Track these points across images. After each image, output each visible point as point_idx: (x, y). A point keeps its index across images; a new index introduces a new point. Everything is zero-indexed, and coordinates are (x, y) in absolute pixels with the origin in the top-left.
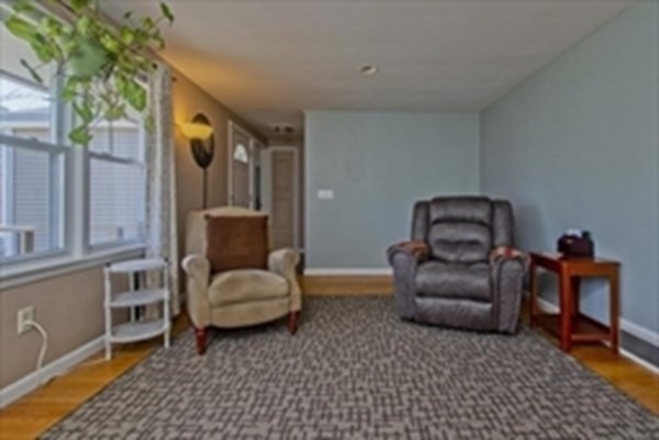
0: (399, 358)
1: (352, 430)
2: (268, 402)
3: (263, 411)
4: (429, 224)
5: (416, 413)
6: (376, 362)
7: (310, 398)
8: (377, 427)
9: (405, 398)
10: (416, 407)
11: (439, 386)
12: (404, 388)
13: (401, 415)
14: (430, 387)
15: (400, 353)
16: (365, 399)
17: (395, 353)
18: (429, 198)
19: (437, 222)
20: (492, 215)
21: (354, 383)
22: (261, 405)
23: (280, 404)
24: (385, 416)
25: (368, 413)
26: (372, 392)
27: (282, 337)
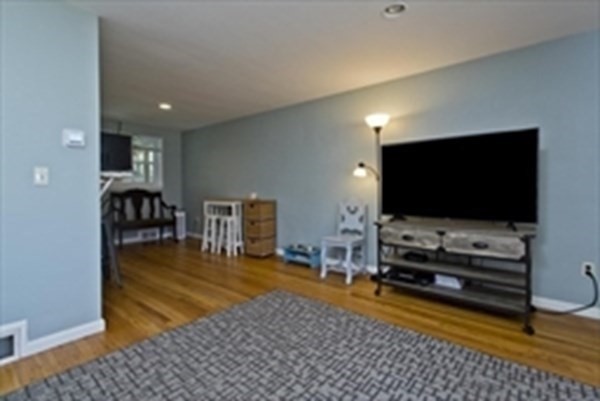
2: (368, 355)
3: (373, 350)
22: (373, 354)
23: (360, 350)
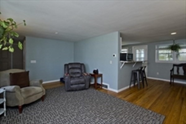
0: (53, 104)
1: (48, 122)
4: (68, 69)
5: (61, 113)
6: (47, 107)
7: (33, 121)
8: (53, 119)
9: (57, 112)
10: (60, 112)
11: (63, 107)
12: (56, 110)
13: (58, 115)
14: (62, 108)
15: (52, 103)
16: (48, 115)
17: (51, 103)
18: (67, 63)
19: (70, 68)
20: (81, 67)
21: (43, 113)
24: (54, 117)
25: (50, 118)
26: (49, 113)
27: (41, 102)
